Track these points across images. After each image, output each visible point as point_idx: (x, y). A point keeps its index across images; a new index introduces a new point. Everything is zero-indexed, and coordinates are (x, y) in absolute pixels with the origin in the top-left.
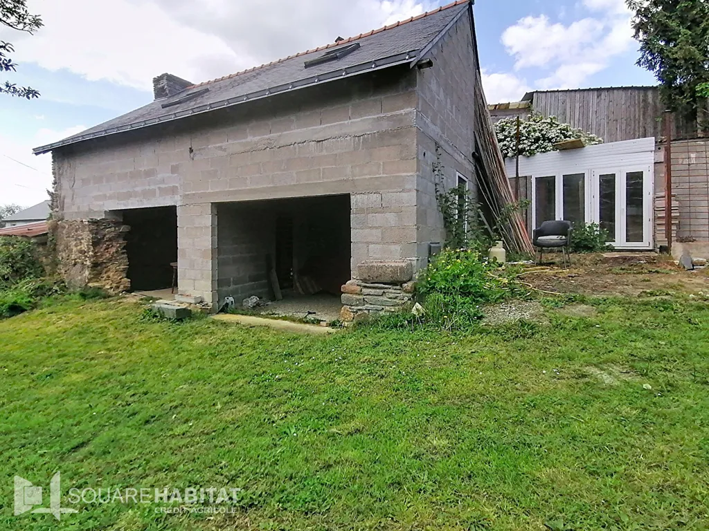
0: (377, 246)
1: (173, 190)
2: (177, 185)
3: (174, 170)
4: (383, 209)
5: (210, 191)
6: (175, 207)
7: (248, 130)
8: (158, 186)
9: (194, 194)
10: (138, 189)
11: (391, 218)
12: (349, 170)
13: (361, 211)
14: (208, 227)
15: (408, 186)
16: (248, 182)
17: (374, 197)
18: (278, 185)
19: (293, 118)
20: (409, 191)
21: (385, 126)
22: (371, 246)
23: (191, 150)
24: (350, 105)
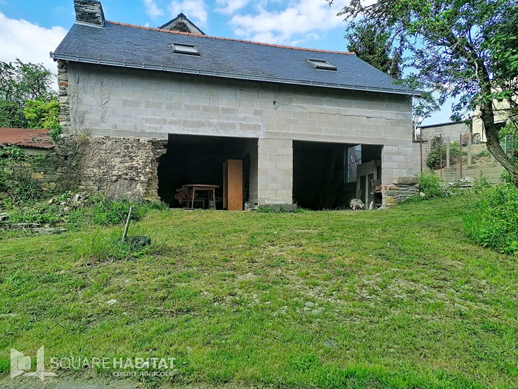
0: (397, 170)
1: (256, 128)
2: (260, 124)
3: (256, 113)
4: (399, 154)
5: (291, 132)
6: (257, 139)
7: (323, 102)
8: (239, 122)
9: (277, 133)
10: (215, 121)
11: (402, 158)
12: (383, 134)
13: (388, 153)
14: (290, 155)
15: (409, 145)
16: (323, 131)
17: (395, 148)
18: (344, 136)
19: (353, 102)
20: (410, 147)
21: (401, 118)
22: (394, 170)
23: (274, 103)
24: (384, 104)
